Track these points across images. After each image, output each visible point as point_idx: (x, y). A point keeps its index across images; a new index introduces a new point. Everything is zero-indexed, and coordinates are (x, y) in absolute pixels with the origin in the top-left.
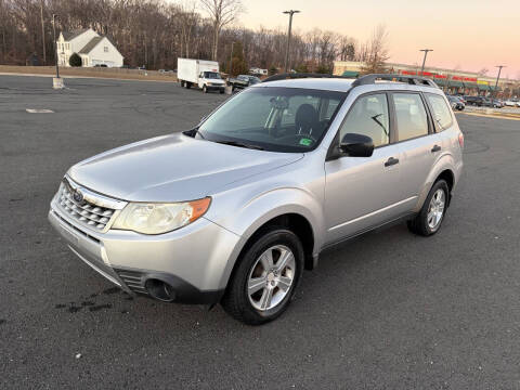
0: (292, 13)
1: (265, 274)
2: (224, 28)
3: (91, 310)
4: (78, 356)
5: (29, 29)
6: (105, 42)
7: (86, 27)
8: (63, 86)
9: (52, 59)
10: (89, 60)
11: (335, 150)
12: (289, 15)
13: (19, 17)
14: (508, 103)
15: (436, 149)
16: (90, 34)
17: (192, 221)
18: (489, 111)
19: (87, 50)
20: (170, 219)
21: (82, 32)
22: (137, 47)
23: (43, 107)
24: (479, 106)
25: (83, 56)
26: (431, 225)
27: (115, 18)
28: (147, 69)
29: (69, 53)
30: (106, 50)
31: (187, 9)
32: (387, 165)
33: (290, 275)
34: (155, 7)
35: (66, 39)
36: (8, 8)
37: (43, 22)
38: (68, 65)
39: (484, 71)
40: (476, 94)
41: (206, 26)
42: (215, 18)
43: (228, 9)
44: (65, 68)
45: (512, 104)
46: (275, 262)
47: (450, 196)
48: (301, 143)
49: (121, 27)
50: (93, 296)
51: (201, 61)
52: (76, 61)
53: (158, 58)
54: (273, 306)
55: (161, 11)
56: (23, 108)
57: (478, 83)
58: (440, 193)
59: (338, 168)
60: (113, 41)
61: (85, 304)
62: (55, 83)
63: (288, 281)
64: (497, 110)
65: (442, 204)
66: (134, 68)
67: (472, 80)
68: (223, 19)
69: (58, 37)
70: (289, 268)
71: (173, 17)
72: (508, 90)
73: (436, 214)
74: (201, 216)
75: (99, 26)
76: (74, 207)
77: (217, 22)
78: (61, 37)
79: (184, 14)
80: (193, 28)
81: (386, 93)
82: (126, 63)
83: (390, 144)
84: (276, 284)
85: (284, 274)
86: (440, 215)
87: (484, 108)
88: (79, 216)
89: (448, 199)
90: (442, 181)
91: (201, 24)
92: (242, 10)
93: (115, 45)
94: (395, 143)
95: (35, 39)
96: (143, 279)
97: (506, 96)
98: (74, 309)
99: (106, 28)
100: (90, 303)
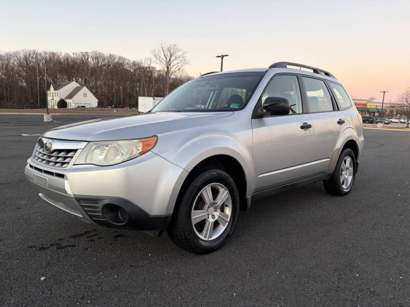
0: (222, 57)
1: (206, 207)
2: (173, 76)
3: (57, 248)
4: (42, 279)
5: (28, 84)
6: (85, 90)
7: (70, 80)
8: (51, 119)
9: (44, 103)
10: (72, 104)
11: (259, 111)
12: (220, 58)
13: (20, 75)
14: (393, 120)
15: (341, 122)
16: (74, 85)
17: (141, 154)
18: (380, 125)
19: (70, 96)
20: (123, 154)
21: (68, 84)
22: (108, 92)
23: (34, 133)
24: (371, 123)
25: (68, 101)
26: (344, 186)
27: (92, 73)
28: (116, 107)
29: (57, 99)
30: (85, 95)
31: (145, 65)
32: (302, 127)
33: (228, 211)
34: (122, 64)
35: (55, 89)
36: (12, 69)
37: (38, 78)
38: (56, 107)
39: (372, 99)
40: (368, 115)
41: (160, 75)
42: (166, 69)
43: (175, 62)
44: (54, 109)
45: (397, 121)
46: (214, 198)
47: (357, 163)
48: (231, 107)
49: (96, 79)
50: (61, 239)
51: (156, 98)
52: (62, 104)
53: (124, 99)
54: (214, 237)
55: (126, 67)
56: (19, 134)
57: (368, 106)
58: (349, 160)
59: (263, 125)
60: (91, 89)
61: (52, 245)
62: (45, 118)
63: (227, 216)
64: (386, 125)
65: (351, 169)
66: (106, 107)
67: (364, 105)
68: (172, 69)
69: (49, 88)
70: (227, 206)
71: (135, 70)
72: (392, 111)
73: (347, 177)
74: (150, 150)
75: (80, 80)
76: (45, 157)
77: (168, 72)
78: (52, 88)
79: (143, 68)
80: (150, 77)
81: (297, 75)
82: (100, 104)
83: (303, 113)
84: (216, 217)
85: (222, 210)
86: (350, 178)
87: (375, 125)
88: (49, 162)
89: (355, 165)
90: (348, 150)
91: (156, 75)
92: (186, 63)
93: (92, 91)
94: (307, 113)
95: (32, 90)
96: (100, 205)
97: (391, 115)
98: (43, 248)
99: (85, 81)
100: (57, 244)
